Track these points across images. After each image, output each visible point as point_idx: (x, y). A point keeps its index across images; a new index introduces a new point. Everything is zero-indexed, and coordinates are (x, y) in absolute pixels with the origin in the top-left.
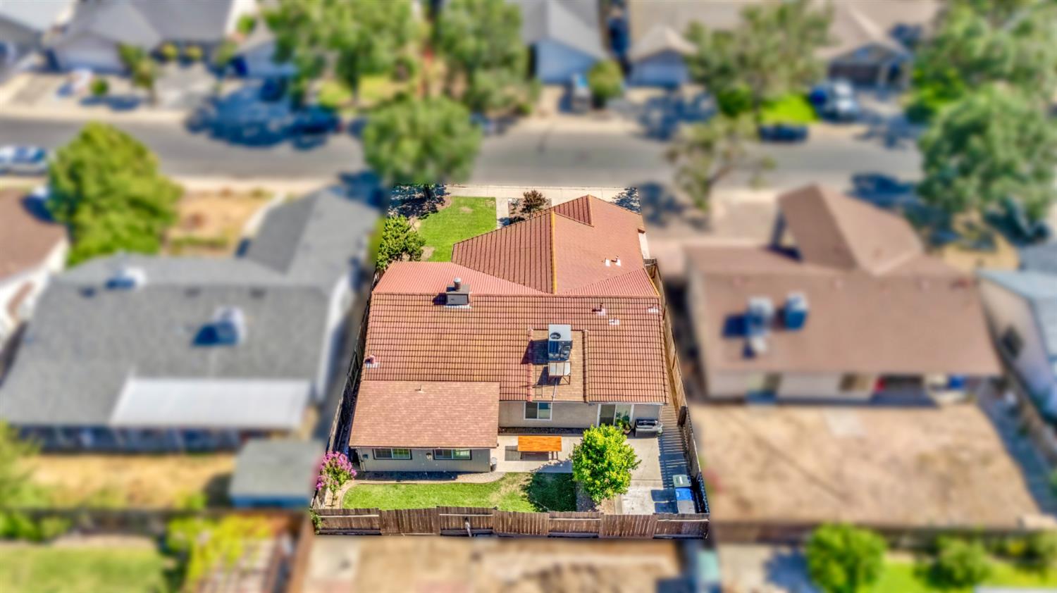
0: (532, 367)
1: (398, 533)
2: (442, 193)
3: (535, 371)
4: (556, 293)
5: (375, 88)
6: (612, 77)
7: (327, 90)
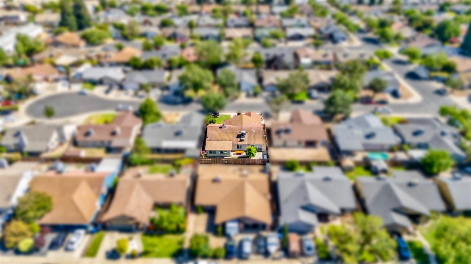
0: (238, 138)
1: (215, 163)
2: (218, 114)
3: (239, 139)
4: (243, 126)
5: (201, 93)
6: (258, 89)
7: (190, 93)
